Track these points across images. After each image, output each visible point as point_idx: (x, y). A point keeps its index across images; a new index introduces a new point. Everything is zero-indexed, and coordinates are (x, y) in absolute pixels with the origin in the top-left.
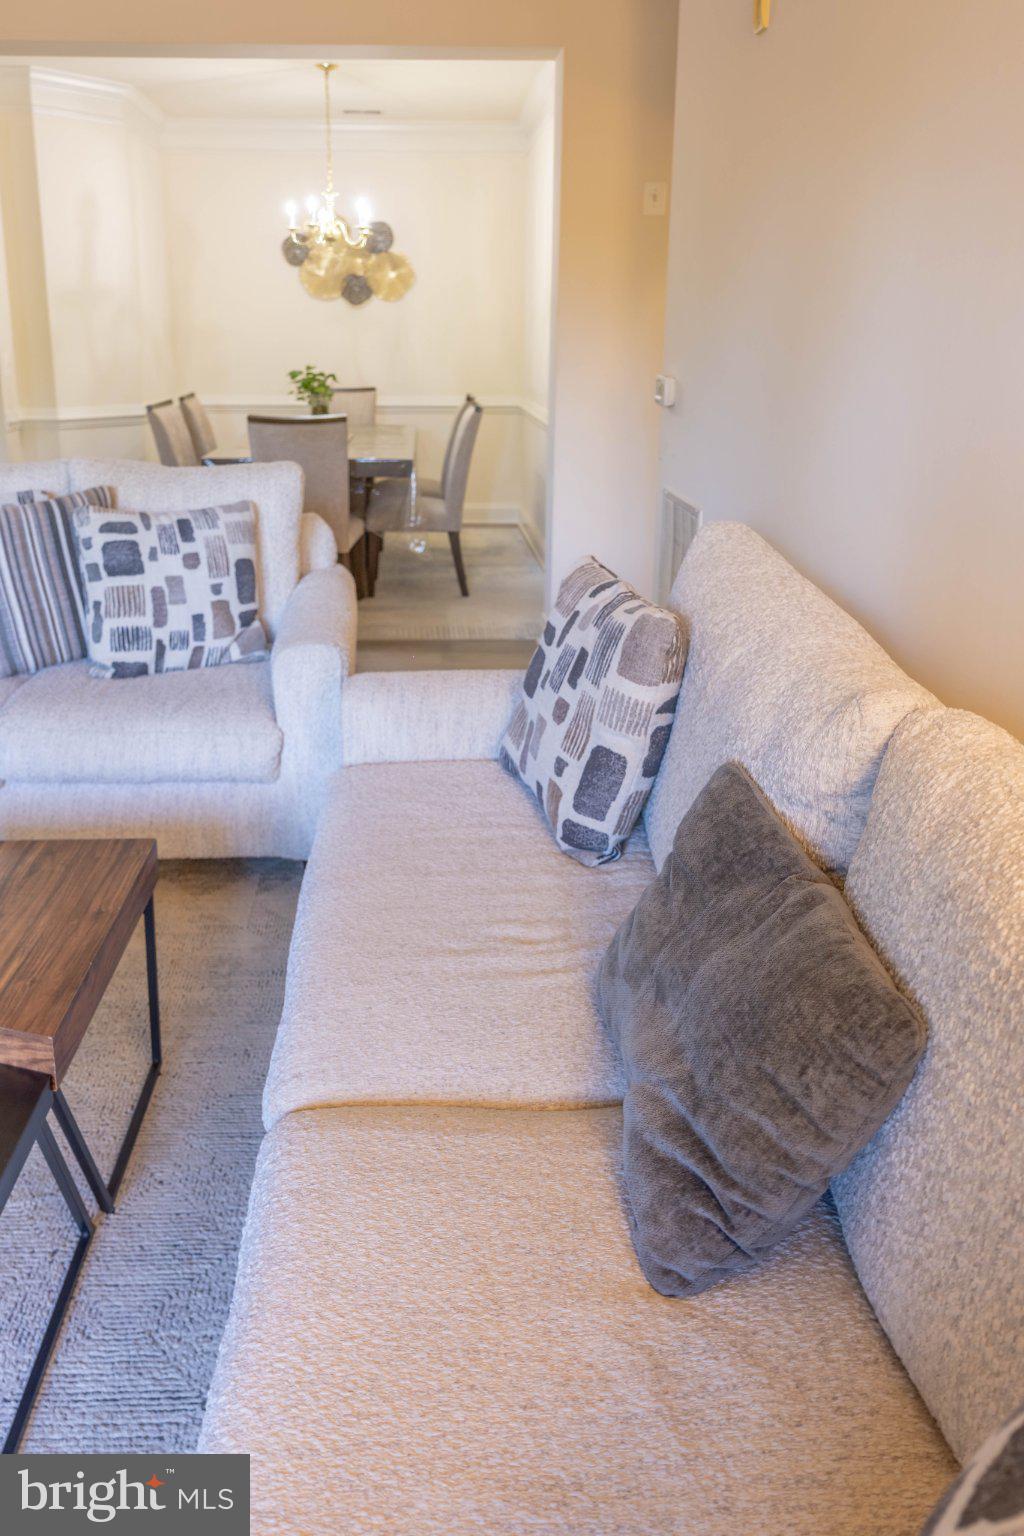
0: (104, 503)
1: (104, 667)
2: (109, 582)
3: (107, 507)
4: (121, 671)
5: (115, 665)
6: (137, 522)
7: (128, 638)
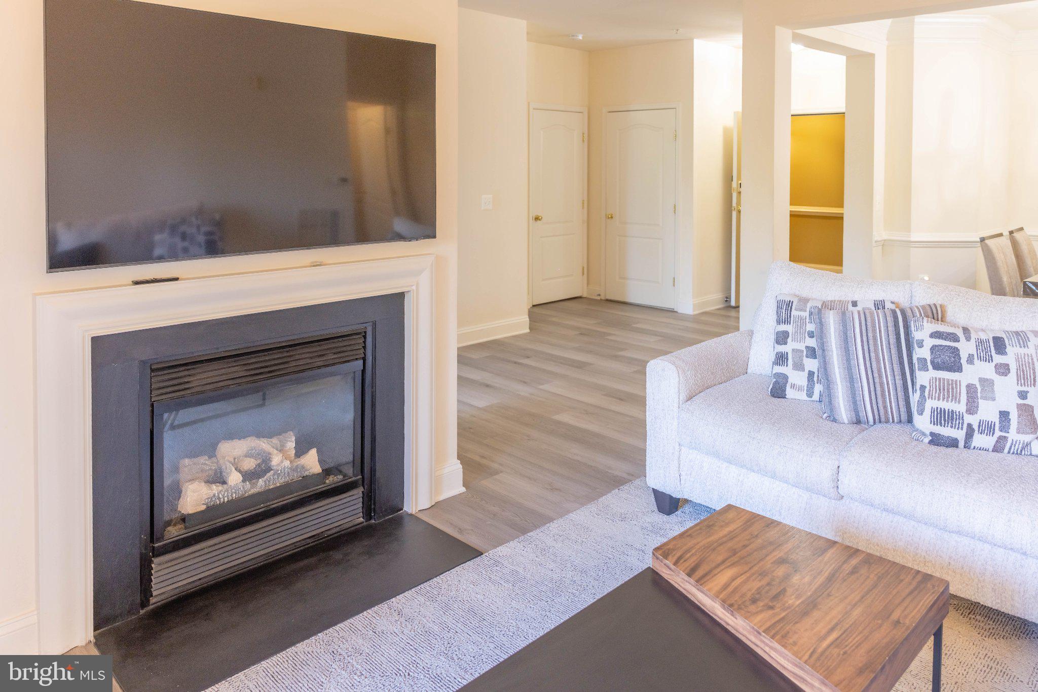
0: (936, 317)
1: (924, 434)
2: (932, 373)
3: (938, 320)
4: (936, 440)
5: (932, 434)
6: (960, 333)
7: (943, 417)
